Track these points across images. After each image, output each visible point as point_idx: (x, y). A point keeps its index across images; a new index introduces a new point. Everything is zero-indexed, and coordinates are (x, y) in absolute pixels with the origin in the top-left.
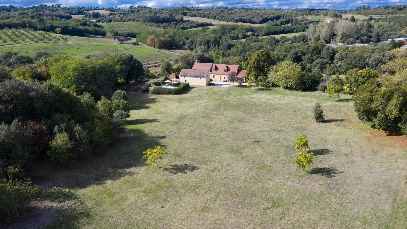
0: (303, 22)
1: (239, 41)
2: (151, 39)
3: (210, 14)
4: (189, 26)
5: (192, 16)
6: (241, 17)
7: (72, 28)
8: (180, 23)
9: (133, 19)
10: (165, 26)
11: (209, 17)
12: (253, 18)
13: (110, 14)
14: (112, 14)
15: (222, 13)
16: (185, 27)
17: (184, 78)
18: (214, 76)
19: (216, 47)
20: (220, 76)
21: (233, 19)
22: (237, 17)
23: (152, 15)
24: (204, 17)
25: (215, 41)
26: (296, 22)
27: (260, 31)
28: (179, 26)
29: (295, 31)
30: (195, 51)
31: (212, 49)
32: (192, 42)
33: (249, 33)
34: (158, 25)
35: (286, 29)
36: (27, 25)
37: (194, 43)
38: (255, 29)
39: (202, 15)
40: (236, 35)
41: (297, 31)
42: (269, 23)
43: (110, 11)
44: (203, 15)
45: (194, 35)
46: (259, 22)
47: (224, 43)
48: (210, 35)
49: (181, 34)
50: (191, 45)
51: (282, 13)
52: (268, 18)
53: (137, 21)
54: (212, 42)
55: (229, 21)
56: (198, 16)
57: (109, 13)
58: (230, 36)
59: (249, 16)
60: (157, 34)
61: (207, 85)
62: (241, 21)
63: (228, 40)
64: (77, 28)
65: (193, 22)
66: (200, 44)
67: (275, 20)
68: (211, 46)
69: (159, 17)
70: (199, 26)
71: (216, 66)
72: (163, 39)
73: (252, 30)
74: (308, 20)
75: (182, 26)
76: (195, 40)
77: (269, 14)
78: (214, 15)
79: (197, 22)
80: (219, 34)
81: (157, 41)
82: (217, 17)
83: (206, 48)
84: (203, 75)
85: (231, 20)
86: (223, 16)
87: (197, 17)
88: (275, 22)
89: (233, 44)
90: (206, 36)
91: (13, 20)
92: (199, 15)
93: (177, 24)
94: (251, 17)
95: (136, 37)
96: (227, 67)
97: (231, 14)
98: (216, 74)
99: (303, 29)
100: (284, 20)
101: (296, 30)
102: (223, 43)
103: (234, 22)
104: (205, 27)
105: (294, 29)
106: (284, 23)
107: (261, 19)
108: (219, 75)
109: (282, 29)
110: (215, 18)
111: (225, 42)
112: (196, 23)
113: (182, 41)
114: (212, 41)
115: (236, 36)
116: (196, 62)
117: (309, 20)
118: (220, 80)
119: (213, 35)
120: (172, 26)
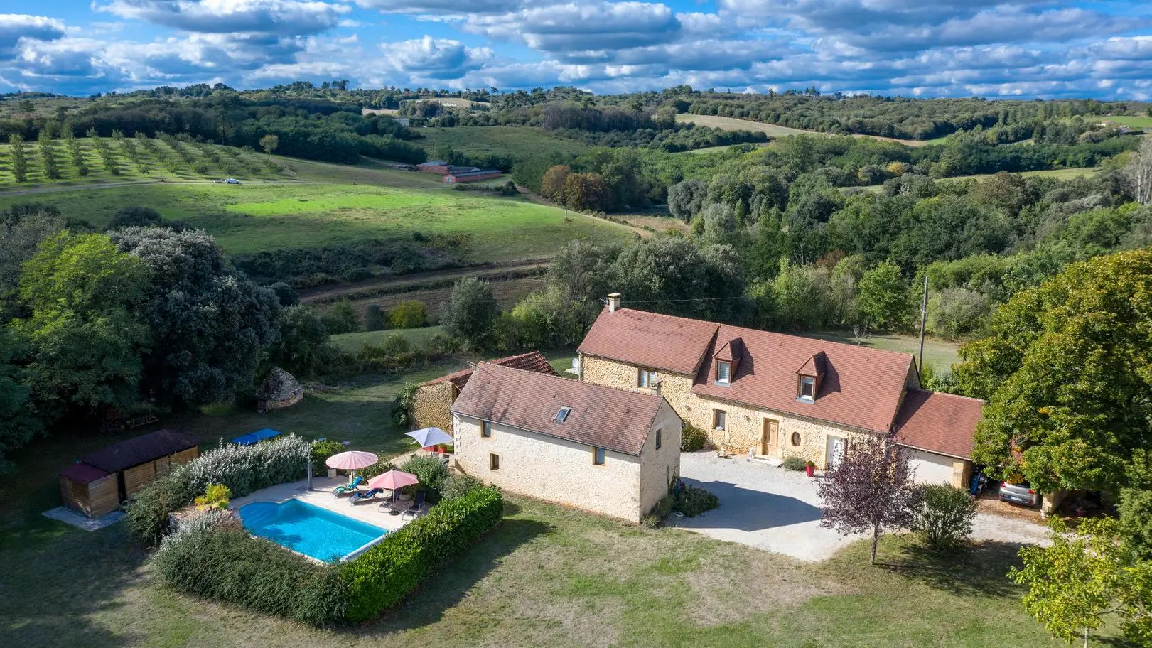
0: (1084, 135)
1: (862, 191)
2: (553, 176)
3: (762, 108)
4: (690, 142)
5: (704, 113)
6: (861, 119)
7: (320, 139)
8: (665, 132)
9: (522, 118)
10: (616, 139)
11: (757, 118)
12: (901, 121)
13: (473, 108)
14: (478, 108)
15: (800, 106)
16: (677, 143)
17: (486, 434)
18: (719, 415)
19: (774, 211)
20: (767, 421)
21: (838, 122)
22: (849, 119)
23: (580, 105)
24: (742, 116)
25: (771, 190)
26: (1058, 134)
27: (932, 161)
28: (661, 140)
29: (1056, 162)
30: (695, 220)
31: (759, 215)
32: (690, 192)
33: (894, 166)
34: (594, 138)
35: (1024, 156)
36: (188, 127)
37: (695, 195)
38: (914, 154)
39: (737, 111)
40: (847, 172)
41: (1064, 163)
42: (959, 138)
43: (477, 100)
44: (741, 110)
45: (701, 170)
46: (921, 134)
47: (803, 198)
48: (754, 169)
49: (659, 166)
50: (686, 201)
51: (1000, 109)
52: (954, 122)
53: (532, 125)
54: (761, 192)
55: (823, 131)
56: (723, 115)
57: (468, 106)
58: (826, 173)
59: (887, 116)
60: (581, 163)
61: (644, 516)
62: (862, 129)
63: (817, 187)
64: (337, 139)
65: (704, 130)
66: (718, 199)
67: (979, 127)
68: (753, 207)
69: (600, 112)
70: (722, 140)
71: (738, 348)
72: (592, 179)
73: (902, 156)
74: (1100, 128)
75: (667, 141)
76: (701, 184)
77: (955, 112)
78: (773, 110)
79: (717, 129)
80: (785, 168)
81: (572, 183)
82: (782, 118)
83: (736, 212)
84: (619, 432)
85: (831, 126)
86: (802, 115)
87: (720, 115)
88: (978, 134)
89: (837, 201)
90: (739, 171)
91: (148, 111)
92: (726, 111)
93: (655, 135)
94: (896, 117)
95: (512, 169)
96: (822, 362)
97: (830, 109)
98: (735, 403)
99: (1088, 155)
100: (1009, 129)
101: (1060, 158)
102: (798, 195)
103: (838, 132)
104: (744, 145)
105: (1054, 156)
106: (1011, 137)
107: (928, 126)
108: (763, 415)
109: (1009, 155)
110: (776, 120)
111: (809, 192)
112: (715, 133)
113: (659, 186)
114: (759, 187)
115: (848, 174)
116: (612, 302)
117: (1103, 127)
118: (765, 453)
119: (765, 168)
120: (638, 142)
